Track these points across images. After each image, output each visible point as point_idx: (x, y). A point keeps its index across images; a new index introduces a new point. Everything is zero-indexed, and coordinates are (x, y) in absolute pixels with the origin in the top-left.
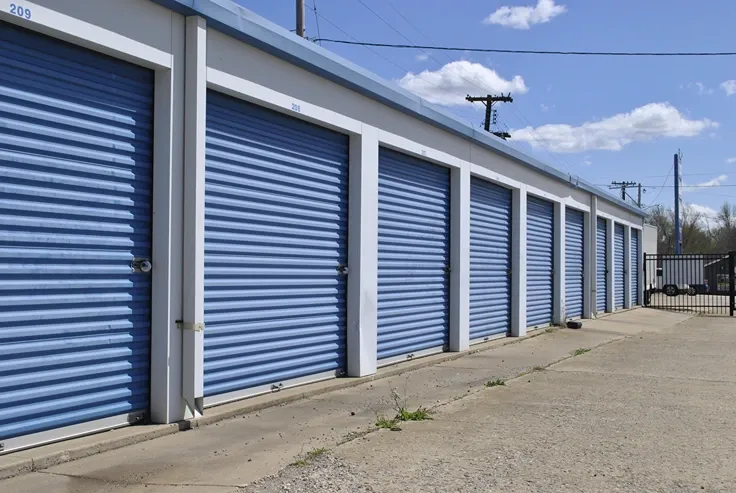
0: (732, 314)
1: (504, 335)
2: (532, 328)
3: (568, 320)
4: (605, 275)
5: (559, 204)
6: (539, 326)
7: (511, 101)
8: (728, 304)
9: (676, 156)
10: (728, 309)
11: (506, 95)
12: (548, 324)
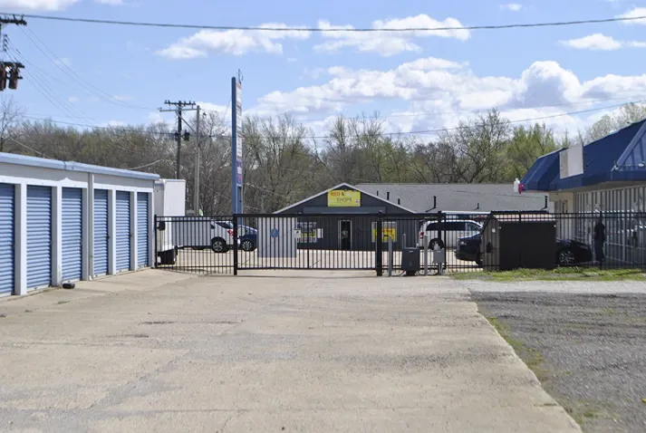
0: (235, 273)
1: (9, 294)
2: (33, 289)
3: (64, 282)
4: (107, 241)
5: (56, 188)
6: (39, 288)
7: (25, 23)
8: (232, 264)
9: (234, 79)
10: (232, 268)
11: (18, 18)
12: (47, 286)
